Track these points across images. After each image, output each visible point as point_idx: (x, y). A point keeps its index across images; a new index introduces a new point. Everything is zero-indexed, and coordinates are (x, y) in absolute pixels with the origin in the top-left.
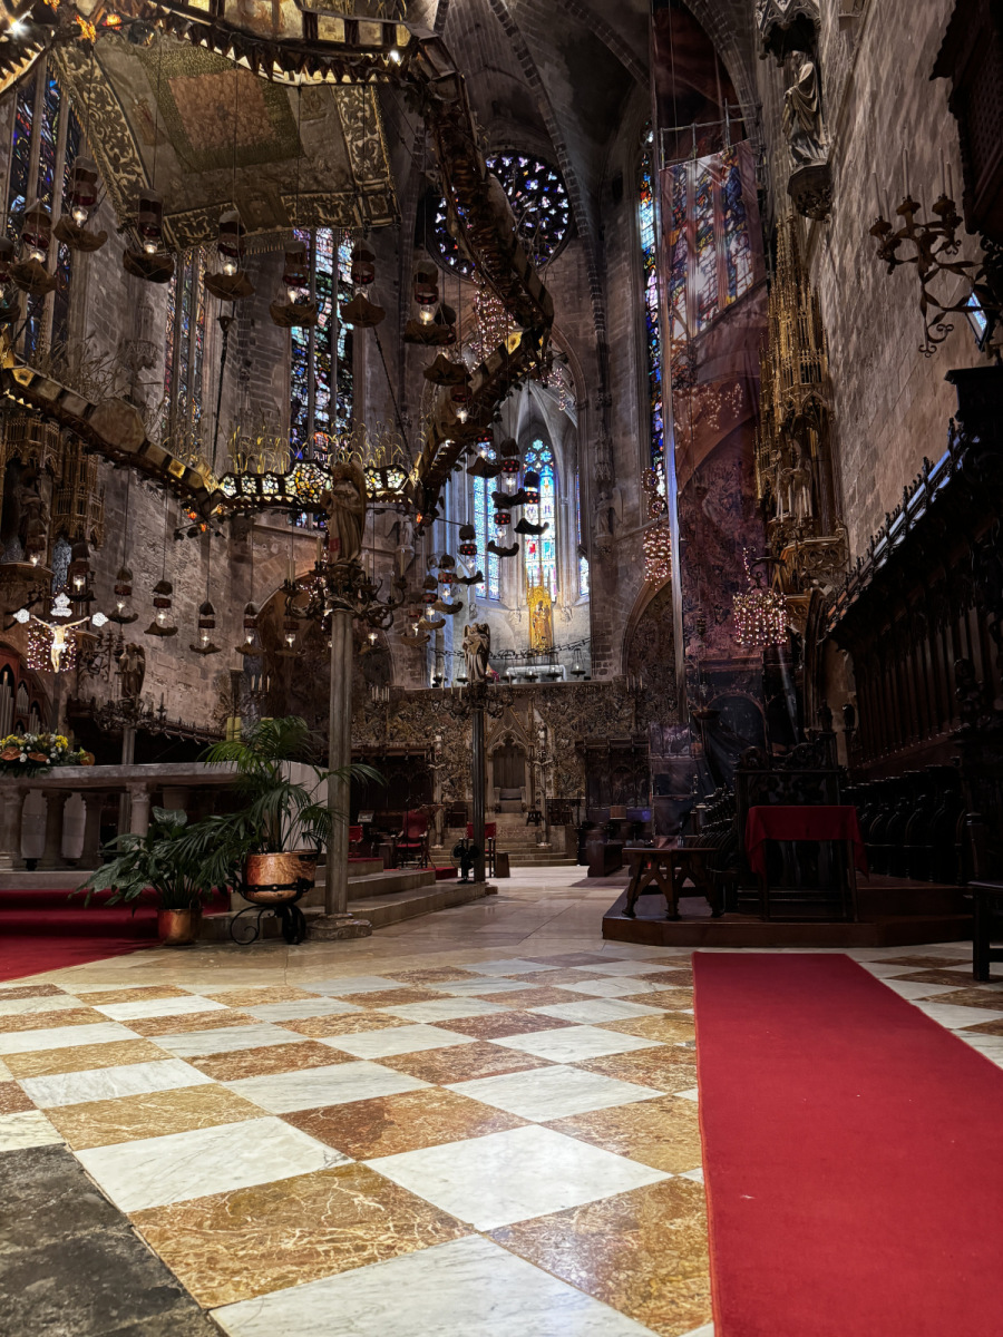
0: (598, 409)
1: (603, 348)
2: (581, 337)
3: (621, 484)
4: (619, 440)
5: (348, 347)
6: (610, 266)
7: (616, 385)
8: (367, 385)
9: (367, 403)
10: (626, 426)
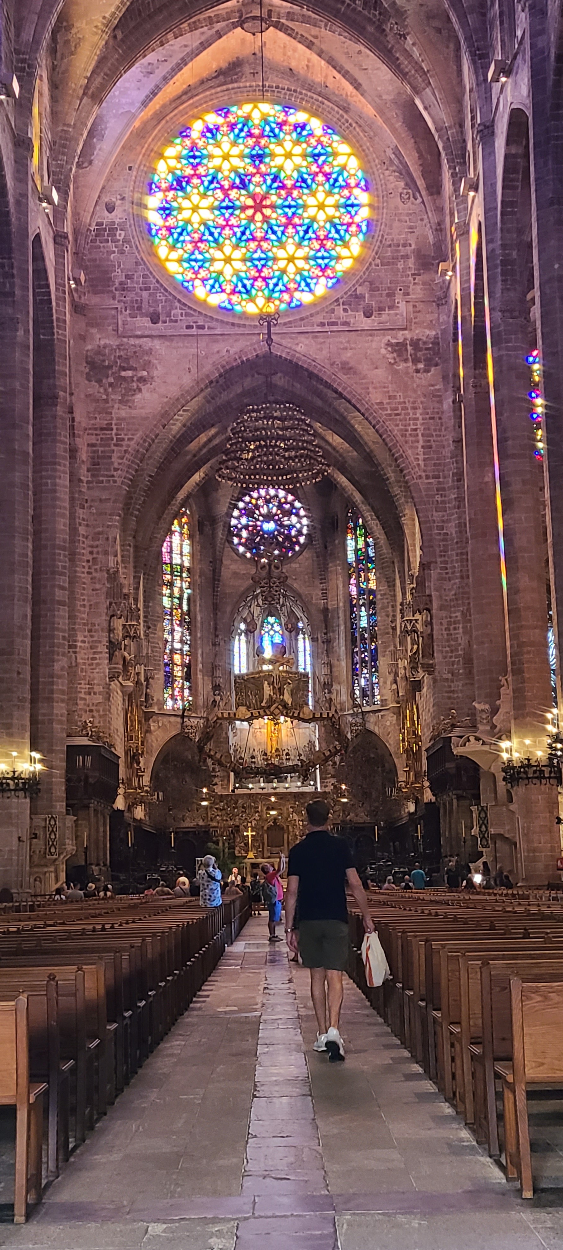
0: (323, 642)
1: (325, 611)
2: (314, 601)
3: (335, 687)
4: (335, 662)
5: (189, 604)
6: (330, 565)
7: (333, 631)
8: (199, 625)
9: (199, 635)
10: (339, 656)
